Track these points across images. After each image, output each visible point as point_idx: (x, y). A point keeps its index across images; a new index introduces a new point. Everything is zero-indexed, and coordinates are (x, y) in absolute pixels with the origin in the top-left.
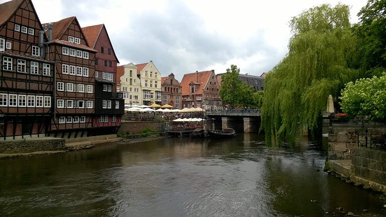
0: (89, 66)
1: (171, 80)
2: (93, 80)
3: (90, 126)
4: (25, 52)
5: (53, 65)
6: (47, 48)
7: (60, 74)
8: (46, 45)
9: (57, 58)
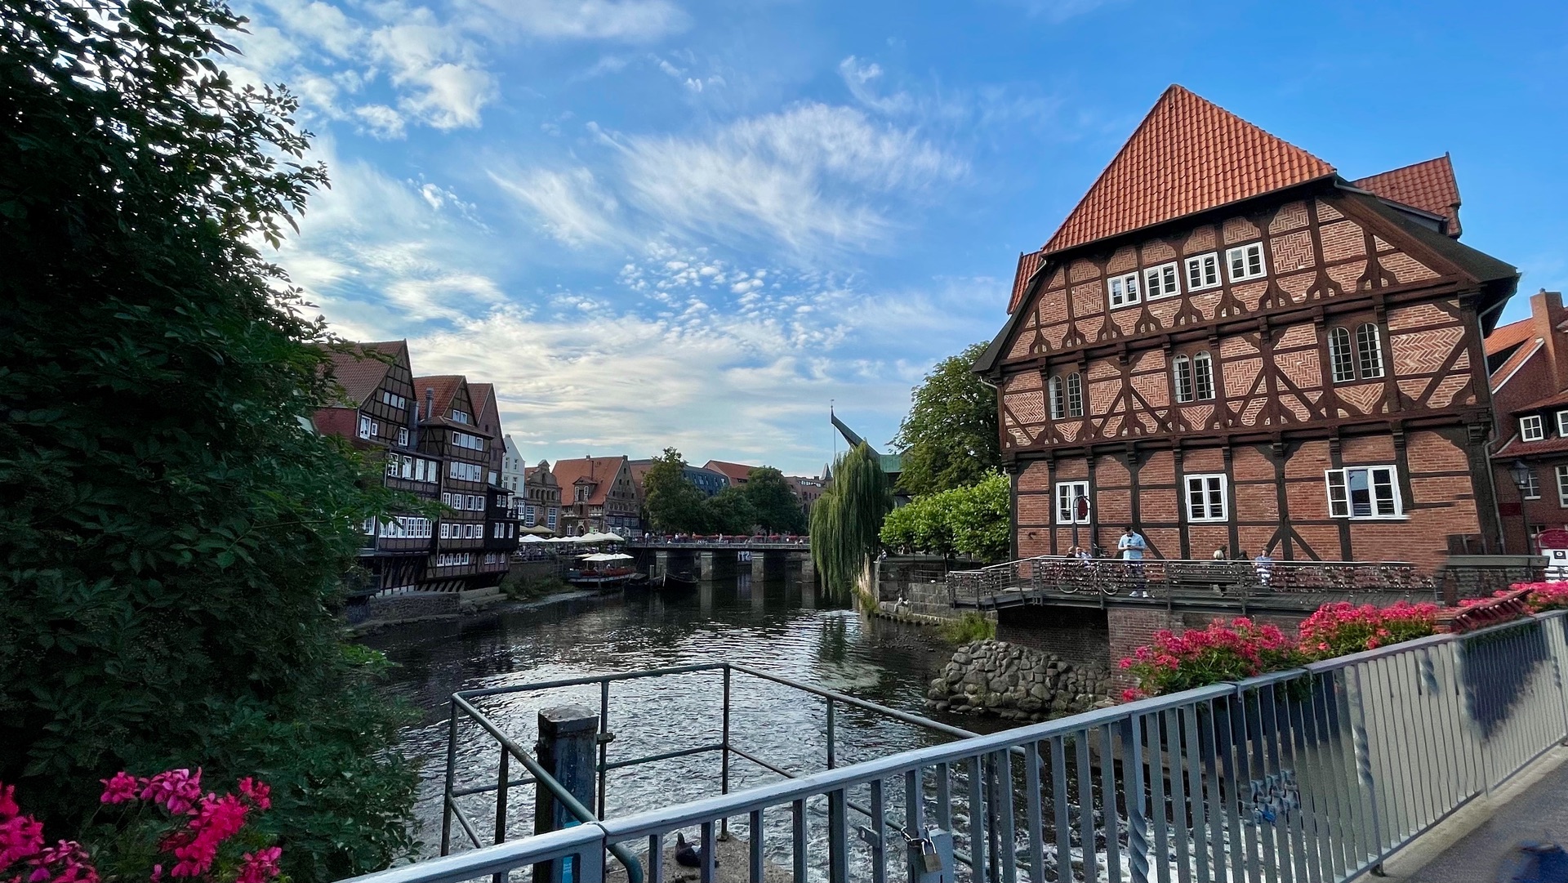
0: (480, 462)
1: (544, 475)
2: (485, 488)
3: (473, 571)
4: (392, 440)
5: (440, 464)
6: (423, 433)
7: (447, 478)
8: (421, 427)
9: (446, 452)
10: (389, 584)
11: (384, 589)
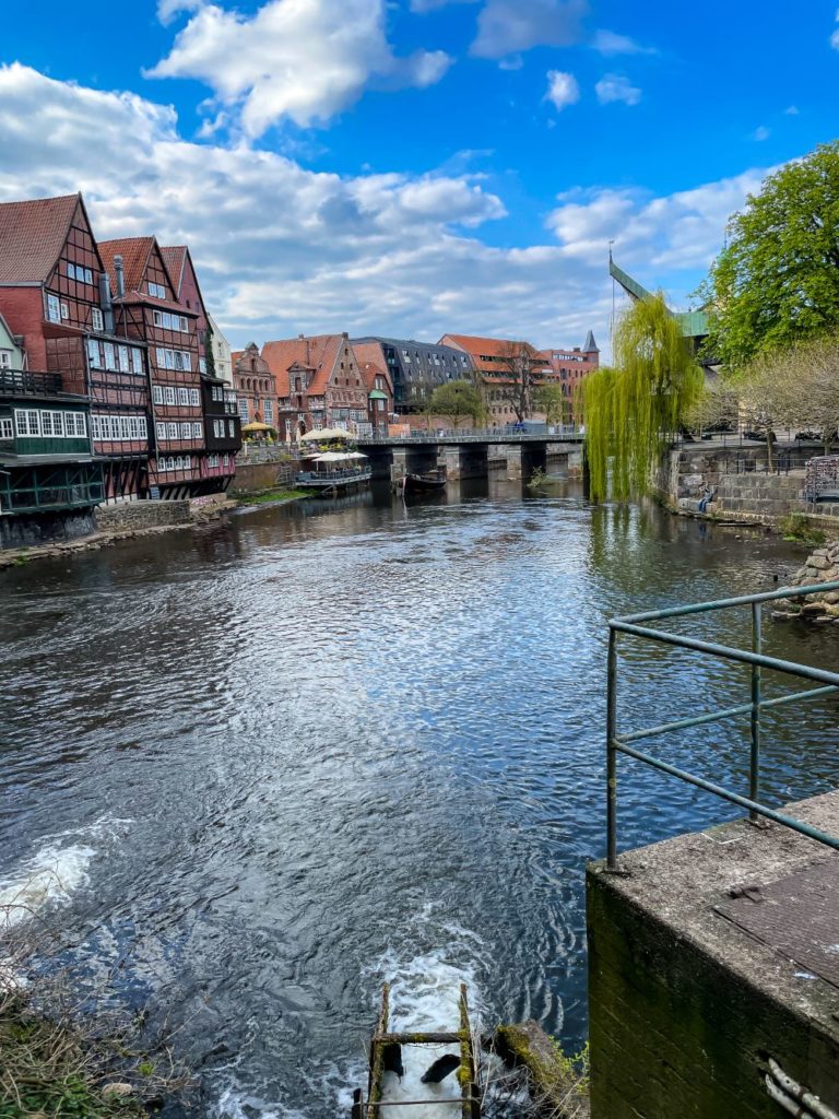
0: (190, 347)
1: (253, 361)
2: (198, 379)
3: (197, 477)
4: (85, 324)
5: (144, 350)
6: (119, 312)
7: (155, 368)
8: (115, 306)
9: (149, 336)
10: (111, 494)
11: (107, 498)
